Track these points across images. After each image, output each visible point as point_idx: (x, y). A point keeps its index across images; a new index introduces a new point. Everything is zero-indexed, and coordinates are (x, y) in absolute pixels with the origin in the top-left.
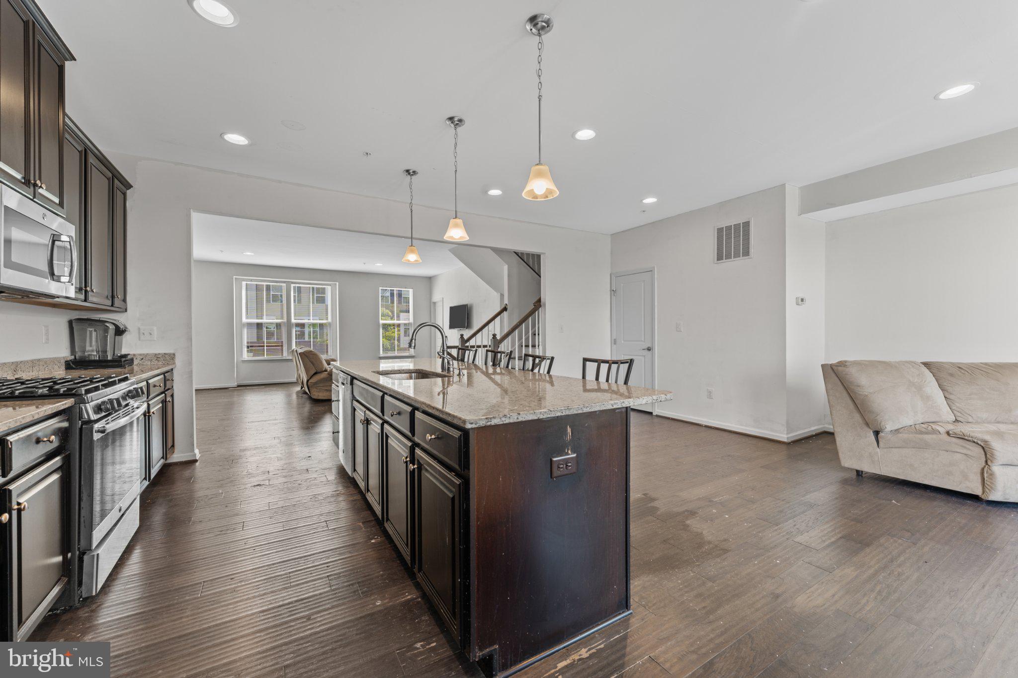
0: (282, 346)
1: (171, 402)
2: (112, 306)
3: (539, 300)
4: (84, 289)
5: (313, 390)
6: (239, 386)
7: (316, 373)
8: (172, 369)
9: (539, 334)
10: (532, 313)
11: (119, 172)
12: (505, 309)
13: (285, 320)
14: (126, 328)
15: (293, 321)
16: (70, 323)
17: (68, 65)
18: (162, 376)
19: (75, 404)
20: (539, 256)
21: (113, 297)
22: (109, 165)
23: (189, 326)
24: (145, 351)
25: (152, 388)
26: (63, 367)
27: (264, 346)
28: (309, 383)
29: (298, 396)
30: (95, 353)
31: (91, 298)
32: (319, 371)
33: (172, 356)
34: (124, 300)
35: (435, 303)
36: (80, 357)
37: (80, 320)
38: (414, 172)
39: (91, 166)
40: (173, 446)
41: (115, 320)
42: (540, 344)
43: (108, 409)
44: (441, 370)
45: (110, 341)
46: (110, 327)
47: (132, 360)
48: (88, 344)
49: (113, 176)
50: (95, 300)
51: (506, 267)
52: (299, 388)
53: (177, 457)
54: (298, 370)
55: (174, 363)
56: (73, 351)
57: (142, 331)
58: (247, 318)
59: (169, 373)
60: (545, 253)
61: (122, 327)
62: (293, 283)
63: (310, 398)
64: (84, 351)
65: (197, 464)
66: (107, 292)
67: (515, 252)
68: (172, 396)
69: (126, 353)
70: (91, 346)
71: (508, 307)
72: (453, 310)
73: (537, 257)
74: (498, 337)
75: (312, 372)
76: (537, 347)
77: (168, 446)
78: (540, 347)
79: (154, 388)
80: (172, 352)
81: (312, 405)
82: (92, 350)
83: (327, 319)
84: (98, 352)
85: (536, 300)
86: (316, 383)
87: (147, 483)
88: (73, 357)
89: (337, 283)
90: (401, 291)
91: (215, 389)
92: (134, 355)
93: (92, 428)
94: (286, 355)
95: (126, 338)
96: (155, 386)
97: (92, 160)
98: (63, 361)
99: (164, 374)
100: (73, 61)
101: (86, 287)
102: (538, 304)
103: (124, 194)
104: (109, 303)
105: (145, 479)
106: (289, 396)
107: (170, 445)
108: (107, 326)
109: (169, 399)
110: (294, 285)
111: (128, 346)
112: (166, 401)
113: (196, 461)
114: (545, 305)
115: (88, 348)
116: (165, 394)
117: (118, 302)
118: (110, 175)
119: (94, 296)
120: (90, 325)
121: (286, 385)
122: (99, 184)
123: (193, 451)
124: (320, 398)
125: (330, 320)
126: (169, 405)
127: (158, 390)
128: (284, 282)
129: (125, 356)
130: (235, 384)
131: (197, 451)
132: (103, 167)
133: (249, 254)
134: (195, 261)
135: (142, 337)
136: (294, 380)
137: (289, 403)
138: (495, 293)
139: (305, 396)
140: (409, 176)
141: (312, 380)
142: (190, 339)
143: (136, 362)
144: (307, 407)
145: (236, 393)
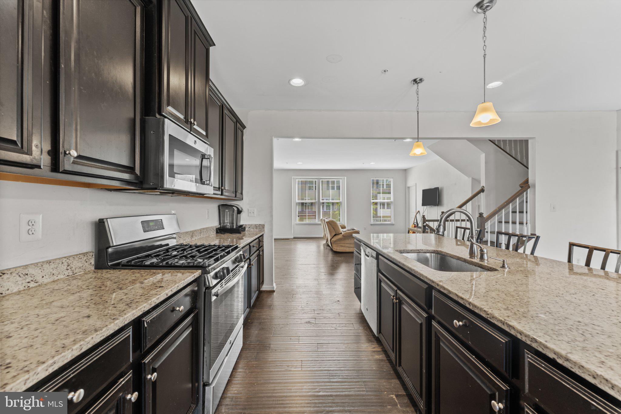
0: (315, 216)
1: (262, 256)
2: (235, 197)
3: (527, 181)
4: (221, 188)
5: (334, 245)
6: (294, 238)
7: (335, 235)
8: (263, 234)
9: (527, 212)
10: (519, 194)
11: (240, 120)
12: (482, 190)
13: (317, 200)
14: (242, 209)
15: (321, 201)
16: (219, 206)
17: (211, 48)
18: (258, 240)
19: (202, 274)
20: (527, 141)
21: (236, 192)
22: (234, 114)
23: (271, 208)
24: (250, 223)
25: (252, 248)
26: (215, 232)
27: (306, 216)
28: (332, 241)
29: (324, 247)
30: (229, 224)
31: (224, 193)
32: (337, 233)
33: (263, 226)
34: (242, 193)
35: (409, 187)
36: (222, 226)
37: (223, 205)
38: (421, 80)
39: (225, 115)
40: (263, 281)
41: (237, 205)
42: (529, 222)
43: (220, 276)
44: (469, 257)
45: (235, 217)
46: (235, 209)
47: (245, 228)
48: (226, 219)
49: (237, 121)
50: (226, 194)
51: (483, 156)
52: (324, 242)
53: (265, 287)
54: (324, 231)
55: (264, 231)
56: (220, 223)
57: (249, 211)
58: (298, 200)
59: (261, 237)
60: (534, 138)
61: (240, 209)
62: (321, 179)
63: (332, 250)
64: (224, 223)
65: (275, 294)
66: (233, 189)
67: (490, 140)
68: (263, 251)
69: (242, 224)
70: (227, 220)
71: (485, 189)
72: (425, 192)
73: (524, 144)
74: (485, 215)
75: (334, 234)
76: (525, 224)
77: (260, 281)
78: (529, 224)
79: (253, 248)
80: (263, 223)
81: (334, 255)
82: (227, 223)
83: (339, 200)
84: (230, 223)
85: (522, 180)
86: (335, 241)
87: (248, 310)
88: (220, 226)
89: (346, 178)
90: (378, 180)
91: (284, 239)
92: (246, 225)
93: (211, 292)
94: (317, 221)
95: (243, 215)
96: (253, 246)
97: (226, 111)
98: (215, 229)
99: (258, 238)
100: (214, 46)
101: (222, 187)
102: (525, 185)
103: (242, 132)
104: (234, 195)
105: (248, 307)
106: (319, 247)
107: (261, 281)
108: (234, 209)
109: (261, 253)
110: (322, 180)
111: (244, 220)
112: (259, 255)
113: (274, 291)
114: (534, 186)
115: (226, 221)
116: (259, 251)
117: (238, 195)
118: (235, 120)
119: (227, 192)
120: (227, 208)
121: (317, 239)
122: (229, 126)
123: (272, 284)
124: (338, 251)
125: (341, 200)
126: (261, 257)
127: (255, 249)
128: (317, 179)
129: (242, 225)
130: (292, 237)
131: (274, 285)
132: (231, 116)
133: (300, 163)
134: (274, 170)
135: (249, 214)
136: (322, 236)
137: (319, 252)
138: (466, 178)
139: (328, 247)
140: (416, 85)
141: (333, 239)
142: (272, 216)
143: (246, 229)
144: (330, 255)
145: (293, 242)
